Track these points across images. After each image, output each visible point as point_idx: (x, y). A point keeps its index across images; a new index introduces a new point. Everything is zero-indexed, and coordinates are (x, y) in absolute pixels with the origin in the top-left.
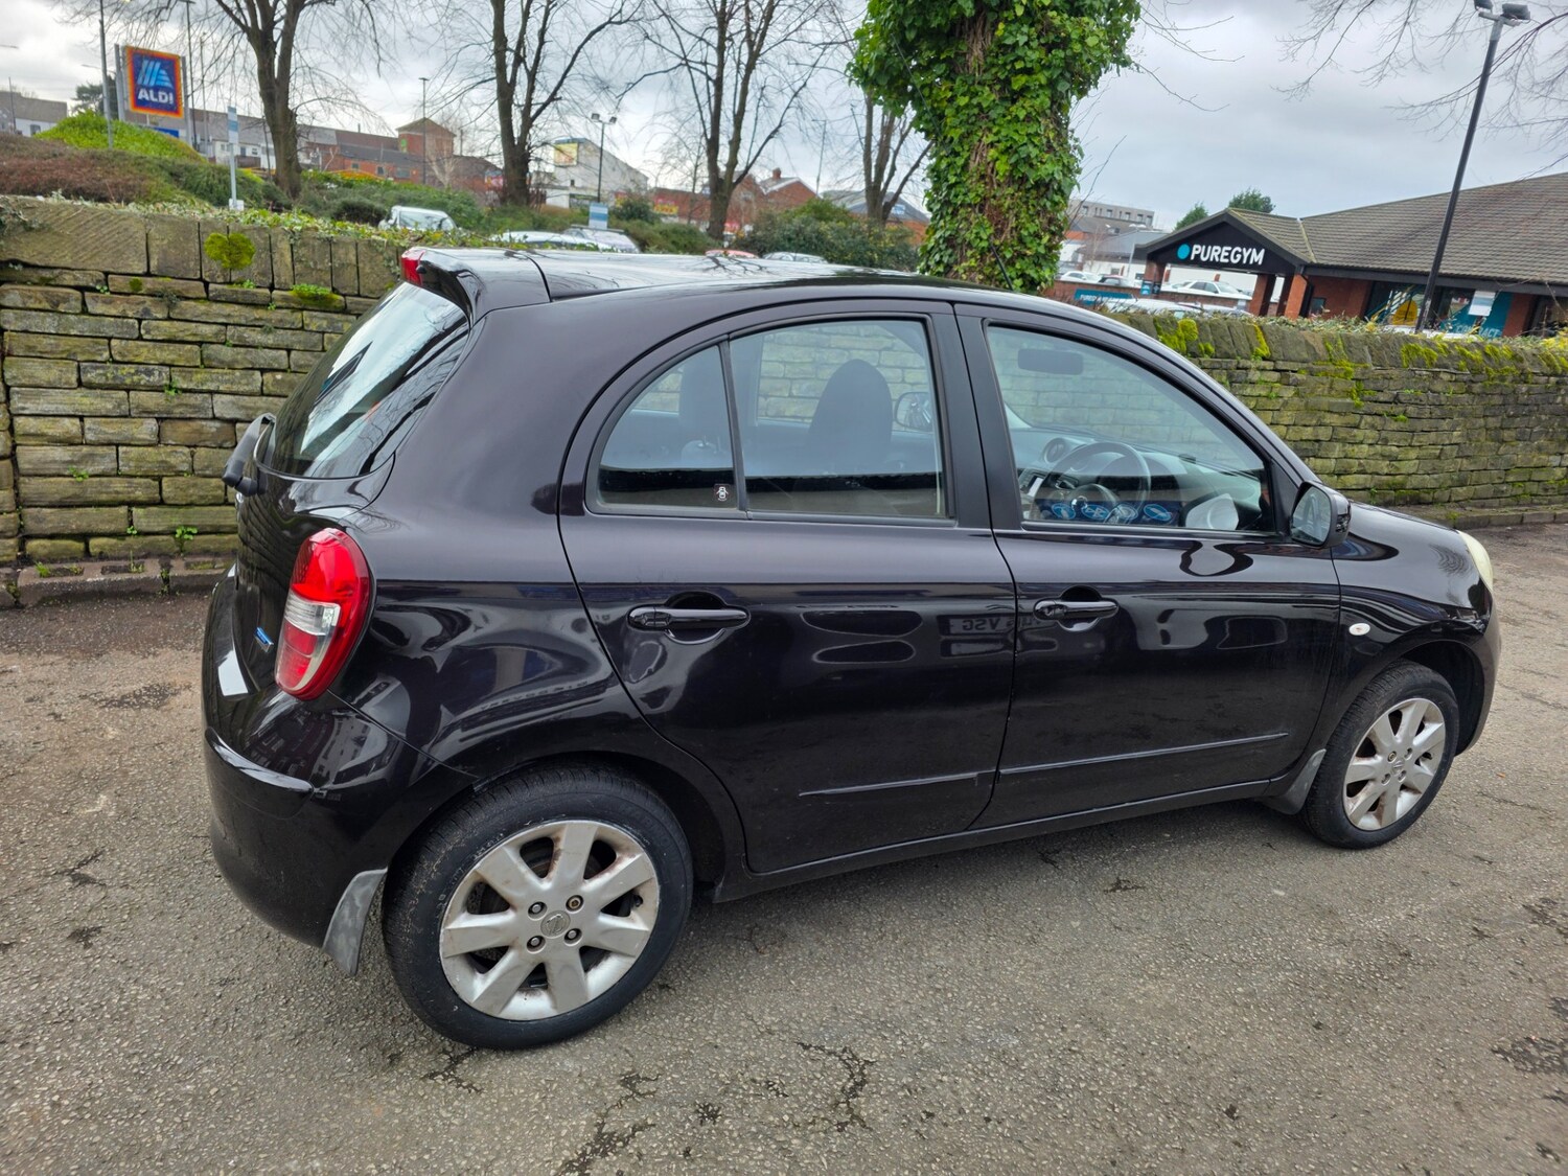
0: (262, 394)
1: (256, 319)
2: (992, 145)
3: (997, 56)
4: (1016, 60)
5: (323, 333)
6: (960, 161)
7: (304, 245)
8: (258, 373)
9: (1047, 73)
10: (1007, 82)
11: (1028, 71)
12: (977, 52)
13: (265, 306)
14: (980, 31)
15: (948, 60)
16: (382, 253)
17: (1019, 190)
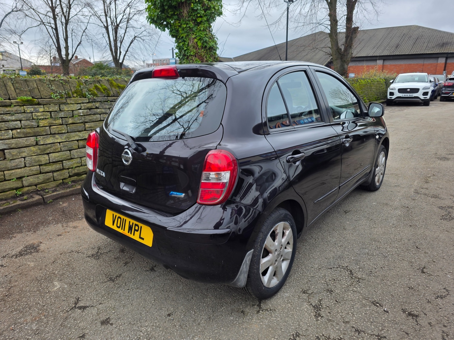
0: (13, 138)
1: (7, 111)
2: (195, 38)
3: (192, 13)
4: (197, 14)
5: (32, 113)
6: (187, 43)
7: (17, 83)
8: (10, 131)
9: (206, 17)
10: (196, 20)
11: (201, 17)
12: (185, 12)
13: (10, 106)
14: (185, 6)
15: (177, 15)
16: (45, 83)
17: (205, 50)
